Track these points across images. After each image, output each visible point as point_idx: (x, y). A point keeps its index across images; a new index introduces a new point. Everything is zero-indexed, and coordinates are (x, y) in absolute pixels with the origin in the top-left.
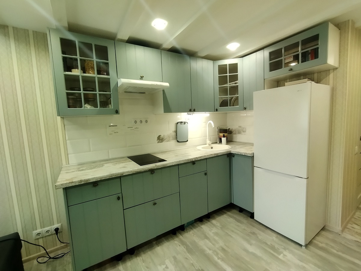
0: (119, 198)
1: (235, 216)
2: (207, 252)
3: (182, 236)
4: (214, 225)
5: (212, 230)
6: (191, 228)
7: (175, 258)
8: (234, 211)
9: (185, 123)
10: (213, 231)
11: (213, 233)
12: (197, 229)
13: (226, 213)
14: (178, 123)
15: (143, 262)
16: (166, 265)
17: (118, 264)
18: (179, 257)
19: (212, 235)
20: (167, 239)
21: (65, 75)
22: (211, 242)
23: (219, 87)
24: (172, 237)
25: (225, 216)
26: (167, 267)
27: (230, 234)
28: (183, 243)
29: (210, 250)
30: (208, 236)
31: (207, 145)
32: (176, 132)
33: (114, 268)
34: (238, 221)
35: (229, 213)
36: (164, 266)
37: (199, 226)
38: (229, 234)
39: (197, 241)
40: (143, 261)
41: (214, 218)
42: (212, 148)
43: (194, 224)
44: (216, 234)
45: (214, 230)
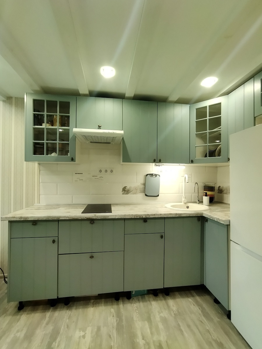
0: (54, 241)
1: (205, 305)
2: (138, 341)
3: (123, 306)
4: (168, 307)
5: (162, 312)
6: (139, 300)
7: (99, 329)
8: (208, 297)
9: (156, 175)
10: (162, 315)
11: (161, 317)
12: (145, 304)
13: (193, 296)
14: (147, 175)
15: (68, 319)
16: (86, 333)
17: (49, 309)
18: (104, 331)
19: (158, 318)
20: (106, 303)
21: (34, 128)
22: (151, 329)
23: (196, 134)
24: (112, 302)
25: (190, 300)
26: (84, 337)
27: (183, 330)
28: (119, 315)
29: (143, 339)
30: (152, 318)
31: (182, 204)
32: (144, 184)
33: (43, 312)
34: (205, 314)
35: (198, 298)
36: (82, 333)
37: (150, 301)
38: (182, 328)
39: (135, 319)
40: (70, 317)
41: (174, 297)
42: (188, 207)
43: (146, 295)
44: (164, 320)
45: (165, 314)
